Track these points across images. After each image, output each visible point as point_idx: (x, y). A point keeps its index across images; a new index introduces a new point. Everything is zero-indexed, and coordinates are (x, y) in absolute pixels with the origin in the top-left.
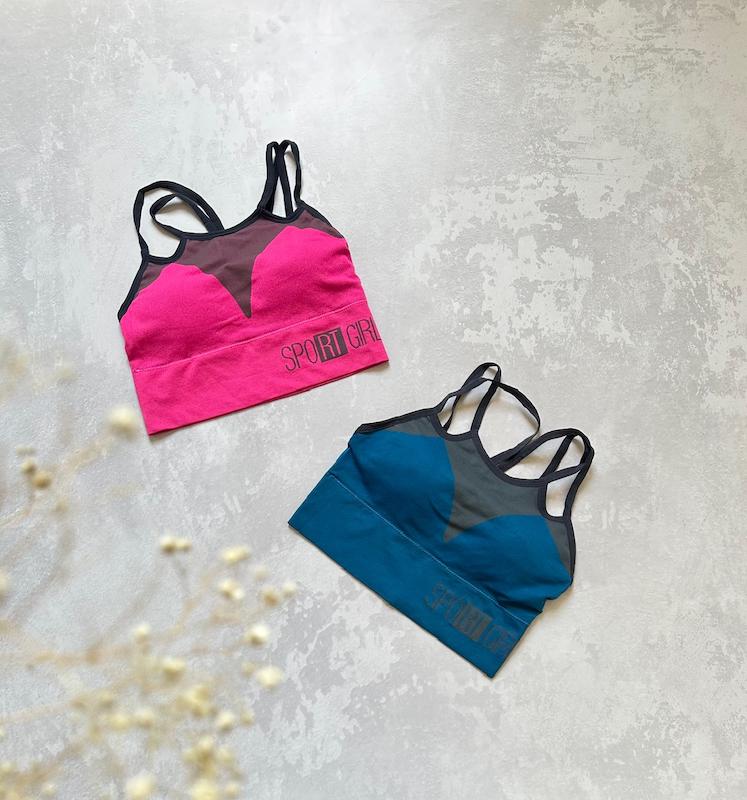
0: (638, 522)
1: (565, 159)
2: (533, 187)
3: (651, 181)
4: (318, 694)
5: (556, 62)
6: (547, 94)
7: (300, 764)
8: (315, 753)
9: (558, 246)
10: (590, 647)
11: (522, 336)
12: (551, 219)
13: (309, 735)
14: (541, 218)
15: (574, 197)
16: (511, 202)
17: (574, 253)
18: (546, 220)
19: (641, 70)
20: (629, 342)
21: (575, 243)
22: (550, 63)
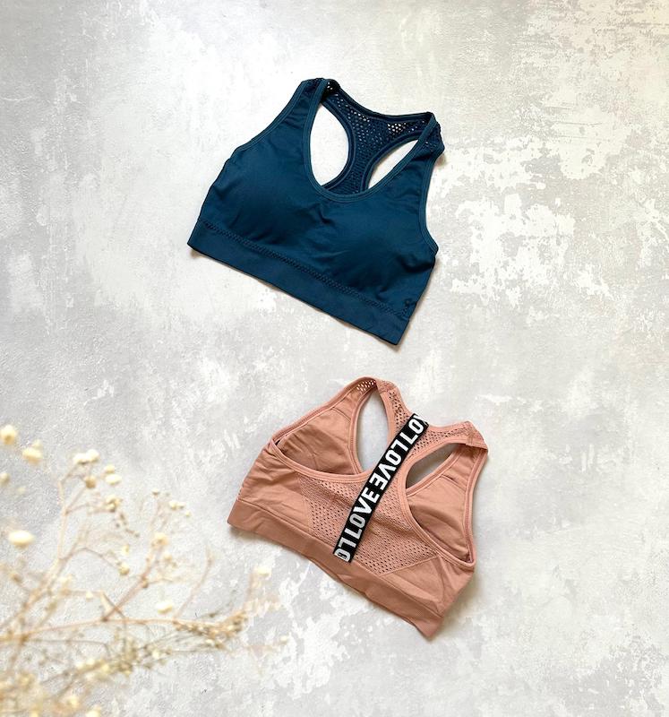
0: (615, 465)
1: (549, 124)
2: (520, 149)
3: (629, 145)
4: (309, 621)
5: (542, 34)
6: (533, 63)
7: (291, 687)
8: (305, 678)
9: (541, 204)
10: (568, 582)
11: (508, 287)
12: (535, 179)
13: (300, 660)
14: (525, 178)
15: (557, 159)
16: (498, 162)
17: (556, 210)
18: (531, 180)
19: (621, 42)
20: (607, 294)
21: (558, 201)
22: (536, 35)
